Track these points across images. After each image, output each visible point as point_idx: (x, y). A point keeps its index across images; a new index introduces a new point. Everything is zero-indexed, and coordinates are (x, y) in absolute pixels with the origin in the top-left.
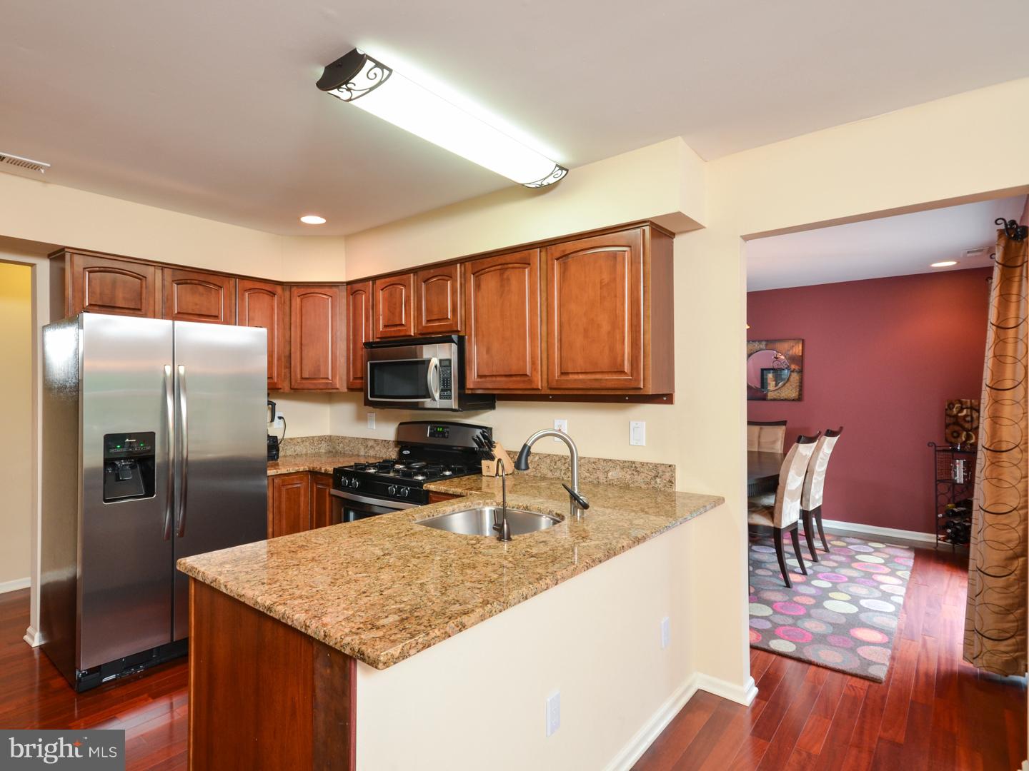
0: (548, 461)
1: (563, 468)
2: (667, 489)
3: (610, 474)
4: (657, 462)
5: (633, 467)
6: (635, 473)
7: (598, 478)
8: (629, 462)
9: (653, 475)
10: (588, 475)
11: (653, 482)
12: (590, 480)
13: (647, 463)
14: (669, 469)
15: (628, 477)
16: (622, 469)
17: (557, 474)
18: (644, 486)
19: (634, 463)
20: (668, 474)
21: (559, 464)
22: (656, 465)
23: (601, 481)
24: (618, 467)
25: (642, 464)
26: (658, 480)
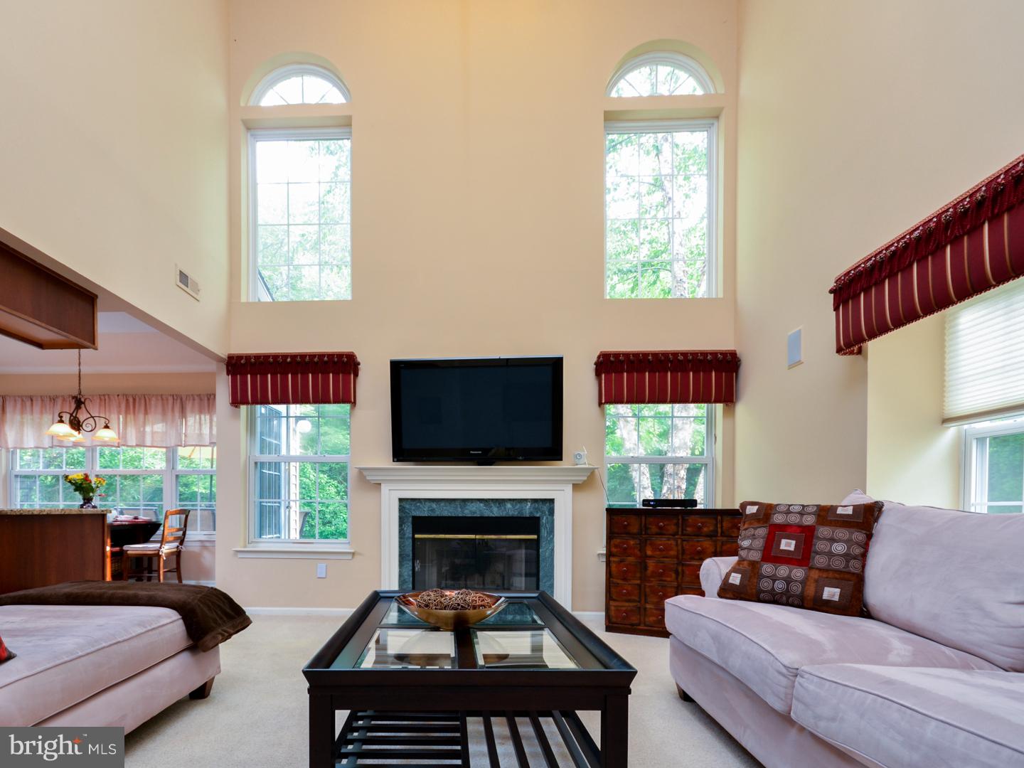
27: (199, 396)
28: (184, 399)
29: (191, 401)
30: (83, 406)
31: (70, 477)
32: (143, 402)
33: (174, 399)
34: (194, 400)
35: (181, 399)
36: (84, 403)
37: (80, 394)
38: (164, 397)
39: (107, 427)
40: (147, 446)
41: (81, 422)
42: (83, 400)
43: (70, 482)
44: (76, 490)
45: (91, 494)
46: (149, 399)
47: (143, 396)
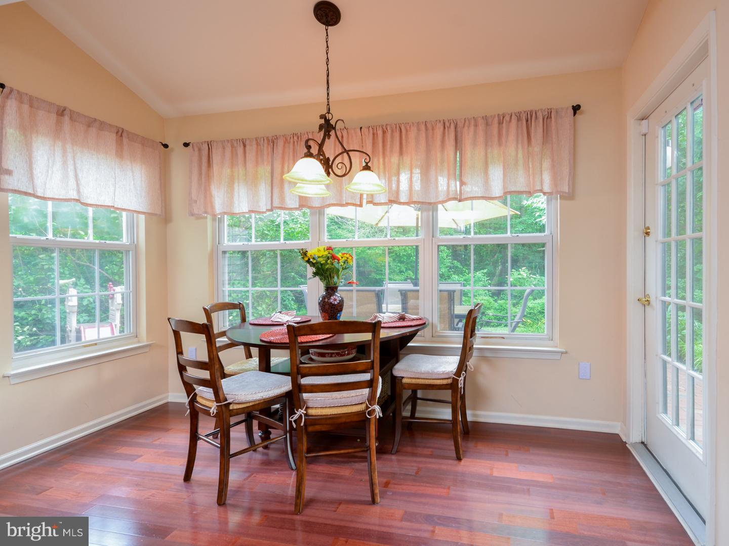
27: (485, 118)
28: (460, 125)
29: (472, 128)
30: (332, 133)
31: (309, 254)
32: (397, 135)
33: (444, 128)
34: (476, 125)
35: (456, 127)
36: (334, 128)
37: (329, 113)
38: (429, 126)
39: (367, 168)
40: (400, 203)
41: (331, 159)
42: (333, 122)
43: (308, 261)
44: (315, 274)
45: (335, 279)
46: (407, 131)
47: (398, 126)
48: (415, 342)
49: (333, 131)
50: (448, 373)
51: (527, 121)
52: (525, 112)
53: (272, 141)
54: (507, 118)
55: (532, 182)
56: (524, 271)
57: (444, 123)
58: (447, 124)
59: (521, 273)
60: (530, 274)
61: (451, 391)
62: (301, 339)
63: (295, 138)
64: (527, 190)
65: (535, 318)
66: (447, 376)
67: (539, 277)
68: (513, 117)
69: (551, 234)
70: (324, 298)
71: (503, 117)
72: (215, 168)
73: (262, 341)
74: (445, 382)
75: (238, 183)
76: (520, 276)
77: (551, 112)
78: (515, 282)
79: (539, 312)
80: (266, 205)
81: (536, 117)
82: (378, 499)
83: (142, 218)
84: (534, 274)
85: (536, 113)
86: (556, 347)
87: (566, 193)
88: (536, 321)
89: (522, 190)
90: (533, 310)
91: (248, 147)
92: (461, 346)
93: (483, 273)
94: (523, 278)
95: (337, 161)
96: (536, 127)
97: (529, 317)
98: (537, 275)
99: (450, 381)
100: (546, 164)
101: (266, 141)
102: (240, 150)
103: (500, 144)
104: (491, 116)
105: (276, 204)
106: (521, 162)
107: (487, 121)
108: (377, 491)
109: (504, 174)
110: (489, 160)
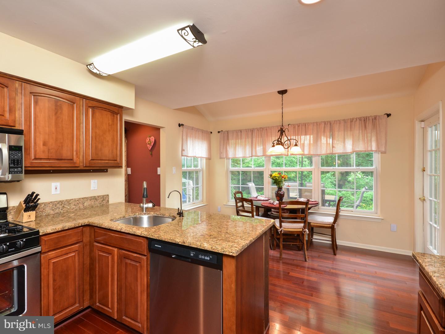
0: (51, 205)
1: (61, 207)
2: (107, 204)
3: (85, 204)
4: (103, 195)
5: (95, 198)
6: (96, 201)
7: (80, 207)
8: (93, 197)
9: (102, 200)
10: (74, 207)
11: (102, 202)
12: (76, 209)
13: (100, 196)
14: (107, 196)
15: (93, 203)
16: (90, 200)
17: (57, 211)
18: (99, 205)
19: (95, 197)
20: (107, 198)
21: (58, 205)
22: (103, 196)
23: (81, 208)
24: (89, 200)
25: (98, 197)
26: (104, 201)
27: (344, 120)
28: (332, 123)
29: (338, 125)
33: (325, 124)
34: (340, 123)
35: (330, 124)
36: (284, 132)
37: (282, 126)
38: (318, 123)
39: (296, 145)
41: (283, 143)
43: (272, 178)
45: (282, 185)
46: (308, 125)
47: (304, 124)
48: (311, 210)
49: (284, 133)
50: (330, 222)
51: (364, 120)
52: (363, 117)
53: (252, 131)
54: (355, 120)
55: (366, 146)
56: (359, 174)
57: (325, 123)
58: (326, 123)
59: (358, 175)
60: (364, 176)
61: (331, 229)
62: (282, 206)
63: (261, 129)
64: (364, 150)
65: (367, 203)
66: (329, 224)
67: (370, 178)
68: (358, 119)
69: (376, 167)
70: (278, 192)
71: (353, 120)
72: (230, 141)
73: (262, 205)
74: (329, 226)
75: (238, 146)
76: (357, 177)
77: (376, 117)
78: (353, 180)
79: (370, 200)
80: (249, 154)
81: (369, 119)
82: (307, 260)
83: (205, 159)
84: (367, 176)
85: (369, 118)
86: (379, 217)
87: (383, 151)
88: (369, 205)
89: (362, 150)
90: (366, 198)
91: (243, 133)
92: (335, 213)
93: (331, 174)
94: (359, 179)
95: (285, 143)
96: (368, 124)
97: (363, 202)
98: (369, 177)
99: (331, 226)
100: (374, 139)
101: (249, 130)
102: (239, 134)
103: (351, 130)
104: (347, 119)
105: (254, 154)
106: (361, 138)
107: (345, 121)
108: (307, 258)
109: (353, 143)
110: (346, 137)
